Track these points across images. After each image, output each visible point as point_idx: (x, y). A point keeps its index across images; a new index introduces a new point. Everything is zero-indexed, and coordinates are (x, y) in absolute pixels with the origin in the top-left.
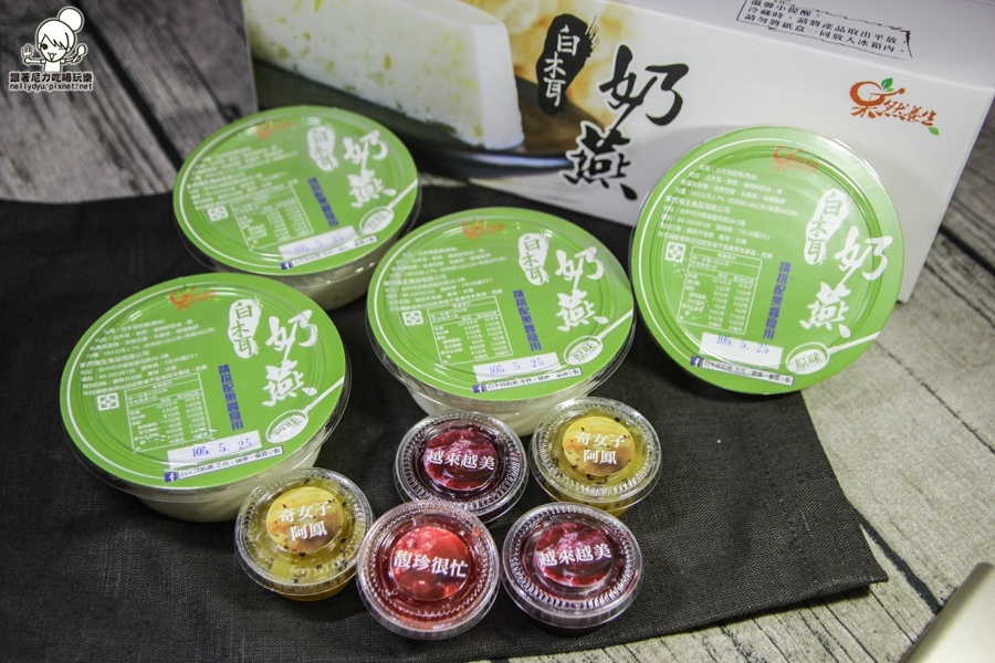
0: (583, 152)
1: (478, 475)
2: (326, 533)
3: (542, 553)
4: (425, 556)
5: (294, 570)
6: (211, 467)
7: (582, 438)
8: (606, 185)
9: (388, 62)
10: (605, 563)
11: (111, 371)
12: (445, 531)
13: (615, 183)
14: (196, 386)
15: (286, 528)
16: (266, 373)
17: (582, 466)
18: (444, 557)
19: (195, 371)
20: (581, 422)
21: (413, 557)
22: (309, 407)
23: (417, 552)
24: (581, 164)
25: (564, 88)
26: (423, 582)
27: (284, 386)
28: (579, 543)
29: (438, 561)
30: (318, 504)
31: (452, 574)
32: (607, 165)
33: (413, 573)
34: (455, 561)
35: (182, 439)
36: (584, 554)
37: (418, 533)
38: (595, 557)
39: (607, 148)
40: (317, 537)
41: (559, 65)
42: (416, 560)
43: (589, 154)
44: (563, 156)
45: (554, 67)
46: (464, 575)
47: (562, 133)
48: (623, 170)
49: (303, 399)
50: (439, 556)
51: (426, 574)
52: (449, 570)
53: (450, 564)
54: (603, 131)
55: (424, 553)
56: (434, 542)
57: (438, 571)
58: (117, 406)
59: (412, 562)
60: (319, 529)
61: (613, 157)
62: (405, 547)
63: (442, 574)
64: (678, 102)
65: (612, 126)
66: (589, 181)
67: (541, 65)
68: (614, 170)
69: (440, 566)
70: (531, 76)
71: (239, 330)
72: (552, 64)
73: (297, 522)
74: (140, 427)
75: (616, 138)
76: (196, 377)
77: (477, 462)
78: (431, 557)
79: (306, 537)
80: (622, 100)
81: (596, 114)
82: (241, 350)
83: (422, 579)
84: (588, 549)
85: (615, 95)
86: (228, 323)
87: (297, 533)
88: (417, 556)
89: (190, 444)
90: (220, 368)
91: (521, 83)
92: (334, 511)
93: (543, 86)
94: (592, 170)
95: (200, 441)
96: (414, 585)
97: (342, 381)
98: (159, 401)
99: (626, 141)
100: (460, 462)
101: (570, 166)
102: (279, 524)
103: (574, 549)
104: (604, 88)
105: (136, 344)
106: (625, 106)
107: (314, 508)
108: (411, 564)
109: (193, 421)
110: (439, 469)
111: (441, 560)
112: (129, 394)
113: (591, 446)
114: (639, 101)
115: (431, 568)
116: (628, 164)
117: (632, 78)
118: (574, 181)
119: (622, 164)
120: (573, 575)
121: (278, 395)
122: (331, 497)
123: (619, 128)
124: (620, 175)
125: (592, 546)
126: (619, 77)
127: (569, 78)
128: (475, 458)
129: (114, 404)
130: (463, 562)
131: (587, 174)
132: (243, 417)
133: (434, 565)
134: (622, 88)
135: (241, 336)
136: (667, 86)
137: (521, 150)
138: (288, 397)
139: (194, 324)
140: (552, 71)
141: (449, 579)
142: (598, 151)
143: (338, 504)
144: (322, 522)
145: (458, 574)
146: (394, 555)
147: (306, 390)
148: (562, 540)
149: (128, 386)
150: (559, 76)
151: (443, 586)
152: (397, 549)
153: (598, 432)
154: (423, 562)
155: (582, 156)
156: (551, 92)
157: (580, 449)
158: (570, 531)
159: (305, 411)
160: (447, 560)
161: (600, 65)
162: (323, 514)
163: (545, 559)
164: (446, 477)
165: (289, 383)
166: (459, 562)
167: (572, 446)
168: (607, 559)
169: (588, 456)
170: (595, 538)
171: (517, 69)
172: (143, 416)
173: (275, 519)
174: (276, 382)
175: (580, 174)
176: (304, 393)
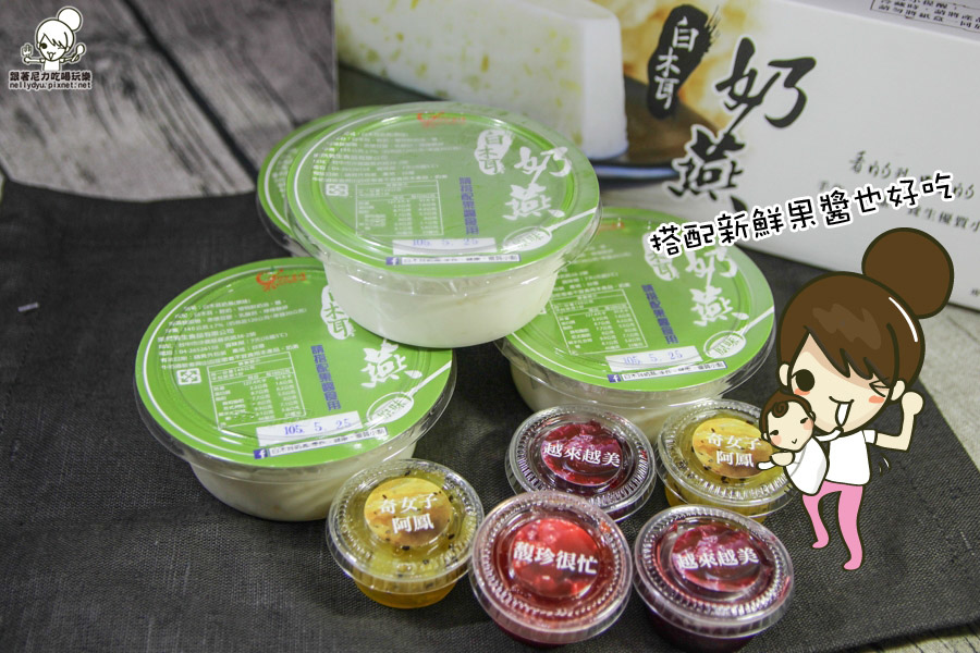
0: (691, 160)
1: (602, 472)
2: (432, 526)
3: (679, 556)
4: (548, 550)
5: (398, 565)
6: (305, 445)
7: (714, 439)
8: (713, 197)
9: (485, 63)
10: (753, 568)
11: (193, 347)
12: (569, 524)
13: (724, 195)
14: (287, 364)
15: (387, 519)
16: (365, 355)
17: (715, 467)
18: (570, 551)
19: (285, 350)
20: (711, 424)
21: (535, 550)
22: (414, 390)
23: (539, 544)
24: (688, 174)
25: (677, 88)
26: (547, 578)
27: (385, 368)
28: (721, 547)
29: (563, 555)
30: (421, 496)
31: (580, 570)
32: (716, 174)
33: (536, 568)
34: (582, 556)
35: (273, 417)
36: (727, 557)
37: (539, 525)
38: (740, 562)
39: (719, 155)
40: (423, 530)
41: (673, 63)
42: (539, 553)
43: (698, 162)
44: (668, 165)
45: (667, 64)
46: (594, 572)
47: (670, 138)
48: (735, 180)
49: (406, 383)
50: (564, 550)
51: (550, 569)
52: (577, 566)
53: (577, 559)
54: (716, 135)
55: (547, 546)
56: (558, 535)
57: (564, 566)
58: (199, 381)
59: (534, 555)
60: (425, 522)
61: (724, 166)
62: (525, 539)
63: (568, 569)
64: (802, 100)
65: (726, 130)
66: (696, 193)
67: (654, 62)
68: (724, 179)
69: (565, 561)
70: (642, 76)
71: (333, 312)
72: (665, 61)
73: (399, 513)
74: (224, 403)
75: (730, 143)
76: (287, 355)
77: (600, 458)
78: (555, 551)
79: (410, 530)
80: (739, 100)
81: (710, 117)
82: (336, 331)
83: (546, 574)
84: (731, 552)
85: (732, 95)
86: (321, 305)
87: (399, 525)
88: (540, 550)
89: (282, 422)
90: (313, 348)
91: (630, 83)
92: (441, 503)
93: (654, 86)
94: (700, 181)
95: (293, 420)
96: (538, 580)
97: (449, 365)
98: (246, 378)
99: (740, 147)
100: (581, 456)
101: (676, 177)
102: (379, 514)
103: (715, 552)
104: (720, 87)
105: (220, 322)
106: (743, 107)
107: (419, 499)
108: (533, 558)
109: (285, 399)
110: (559, 462)
111: (566, 554)
112: (211, 369)
113: (723, 448)
114: (758, 100)
115: (555, 562)
116: (740, 172)
117: (753, 74)
118: (679, 194)
119: (733, 173)
120: (717, 579)
121: (379, 377)
122: (437, 489)
123: (734, 132)
124: (730, 185)
125: (736, 550)
126: (737, 74)
127: (682, 77)
128: (598, 454)
129: (196, 379)
130: (591, 558)
131: (694, 185)
132: (339, 398)
133: (559, 560)
134: (740, 87)
135: (335, 318)
136: (790, 83)
137: (624, 159)
138: (390, 379)
139: (283, 304)
140: (664, 69)
141: (578, 576)
142: (708, 159)
143: (445, 497)
144: (428, 515)
145: (588, 570)
146: (514, 547)
147: (410, 373)
148: (700, 543)
149: (211, 362)
150: (672, 75)
151: (570, 582)
152: (516, 540)
153: (731, 434)
154: (546, 556)
155: (690, 165)
156: (662, 93)
157: (712, 450)
158: (709, 534)
159: (410, 394)
160: (574, 555)
161: (719, 61)
162: (429, 507)
163: (685, 562)
164: (567, 471)
165: (390, 366)
166: (587, 557)
167: (703, 447)
168: (753, 564)
169: (720, 457)
170: (738, 542)
171: (627, 68)
172: (228, 392)
173: (374, 510)
174: (375, 365)
175: (686, 186)
176: (407, 377)
